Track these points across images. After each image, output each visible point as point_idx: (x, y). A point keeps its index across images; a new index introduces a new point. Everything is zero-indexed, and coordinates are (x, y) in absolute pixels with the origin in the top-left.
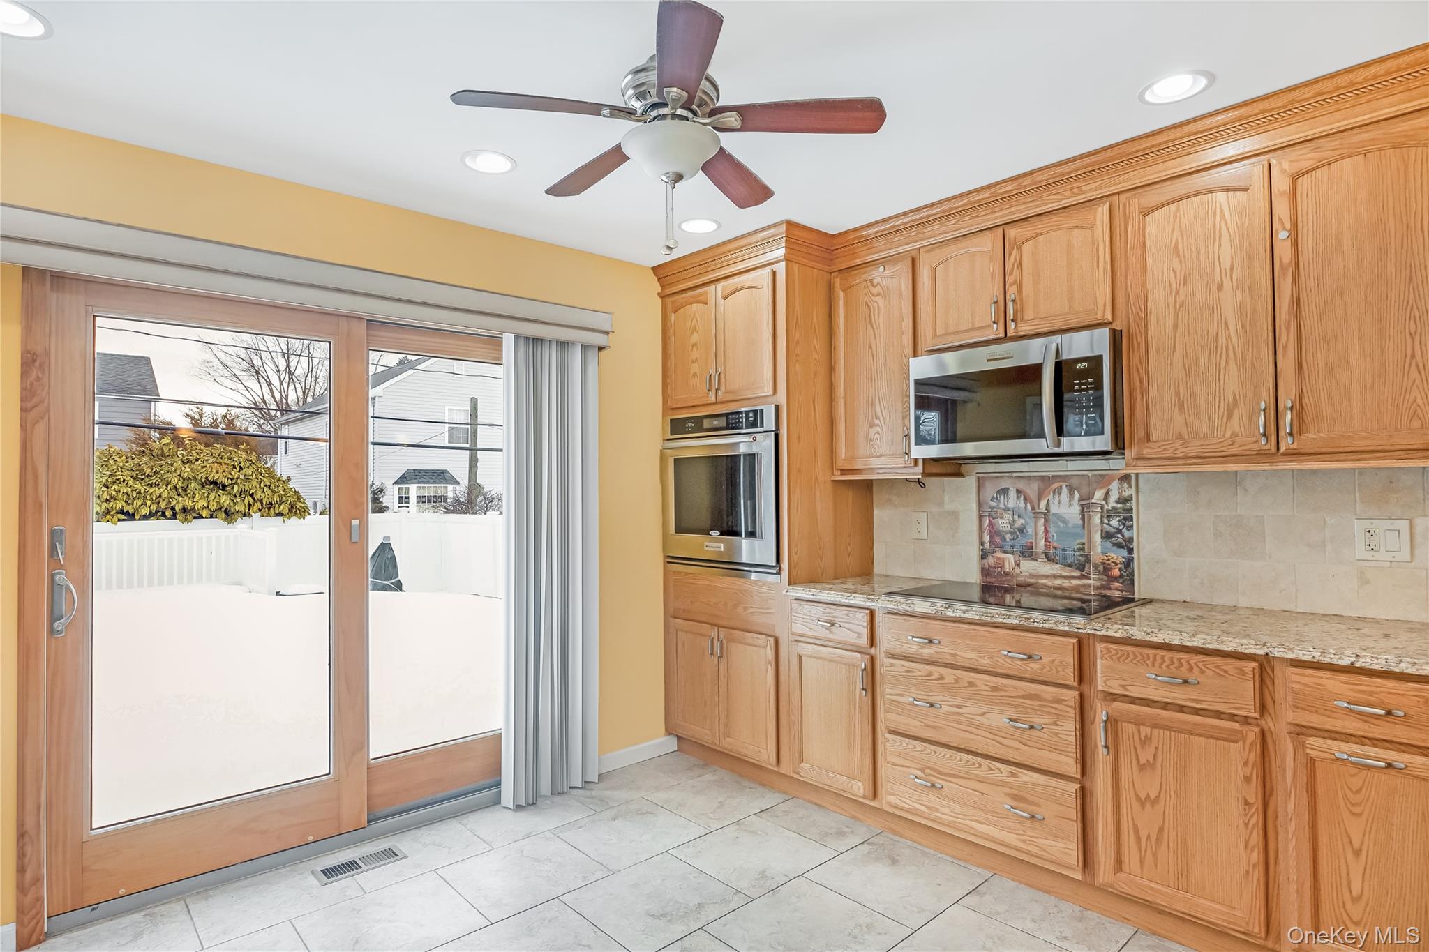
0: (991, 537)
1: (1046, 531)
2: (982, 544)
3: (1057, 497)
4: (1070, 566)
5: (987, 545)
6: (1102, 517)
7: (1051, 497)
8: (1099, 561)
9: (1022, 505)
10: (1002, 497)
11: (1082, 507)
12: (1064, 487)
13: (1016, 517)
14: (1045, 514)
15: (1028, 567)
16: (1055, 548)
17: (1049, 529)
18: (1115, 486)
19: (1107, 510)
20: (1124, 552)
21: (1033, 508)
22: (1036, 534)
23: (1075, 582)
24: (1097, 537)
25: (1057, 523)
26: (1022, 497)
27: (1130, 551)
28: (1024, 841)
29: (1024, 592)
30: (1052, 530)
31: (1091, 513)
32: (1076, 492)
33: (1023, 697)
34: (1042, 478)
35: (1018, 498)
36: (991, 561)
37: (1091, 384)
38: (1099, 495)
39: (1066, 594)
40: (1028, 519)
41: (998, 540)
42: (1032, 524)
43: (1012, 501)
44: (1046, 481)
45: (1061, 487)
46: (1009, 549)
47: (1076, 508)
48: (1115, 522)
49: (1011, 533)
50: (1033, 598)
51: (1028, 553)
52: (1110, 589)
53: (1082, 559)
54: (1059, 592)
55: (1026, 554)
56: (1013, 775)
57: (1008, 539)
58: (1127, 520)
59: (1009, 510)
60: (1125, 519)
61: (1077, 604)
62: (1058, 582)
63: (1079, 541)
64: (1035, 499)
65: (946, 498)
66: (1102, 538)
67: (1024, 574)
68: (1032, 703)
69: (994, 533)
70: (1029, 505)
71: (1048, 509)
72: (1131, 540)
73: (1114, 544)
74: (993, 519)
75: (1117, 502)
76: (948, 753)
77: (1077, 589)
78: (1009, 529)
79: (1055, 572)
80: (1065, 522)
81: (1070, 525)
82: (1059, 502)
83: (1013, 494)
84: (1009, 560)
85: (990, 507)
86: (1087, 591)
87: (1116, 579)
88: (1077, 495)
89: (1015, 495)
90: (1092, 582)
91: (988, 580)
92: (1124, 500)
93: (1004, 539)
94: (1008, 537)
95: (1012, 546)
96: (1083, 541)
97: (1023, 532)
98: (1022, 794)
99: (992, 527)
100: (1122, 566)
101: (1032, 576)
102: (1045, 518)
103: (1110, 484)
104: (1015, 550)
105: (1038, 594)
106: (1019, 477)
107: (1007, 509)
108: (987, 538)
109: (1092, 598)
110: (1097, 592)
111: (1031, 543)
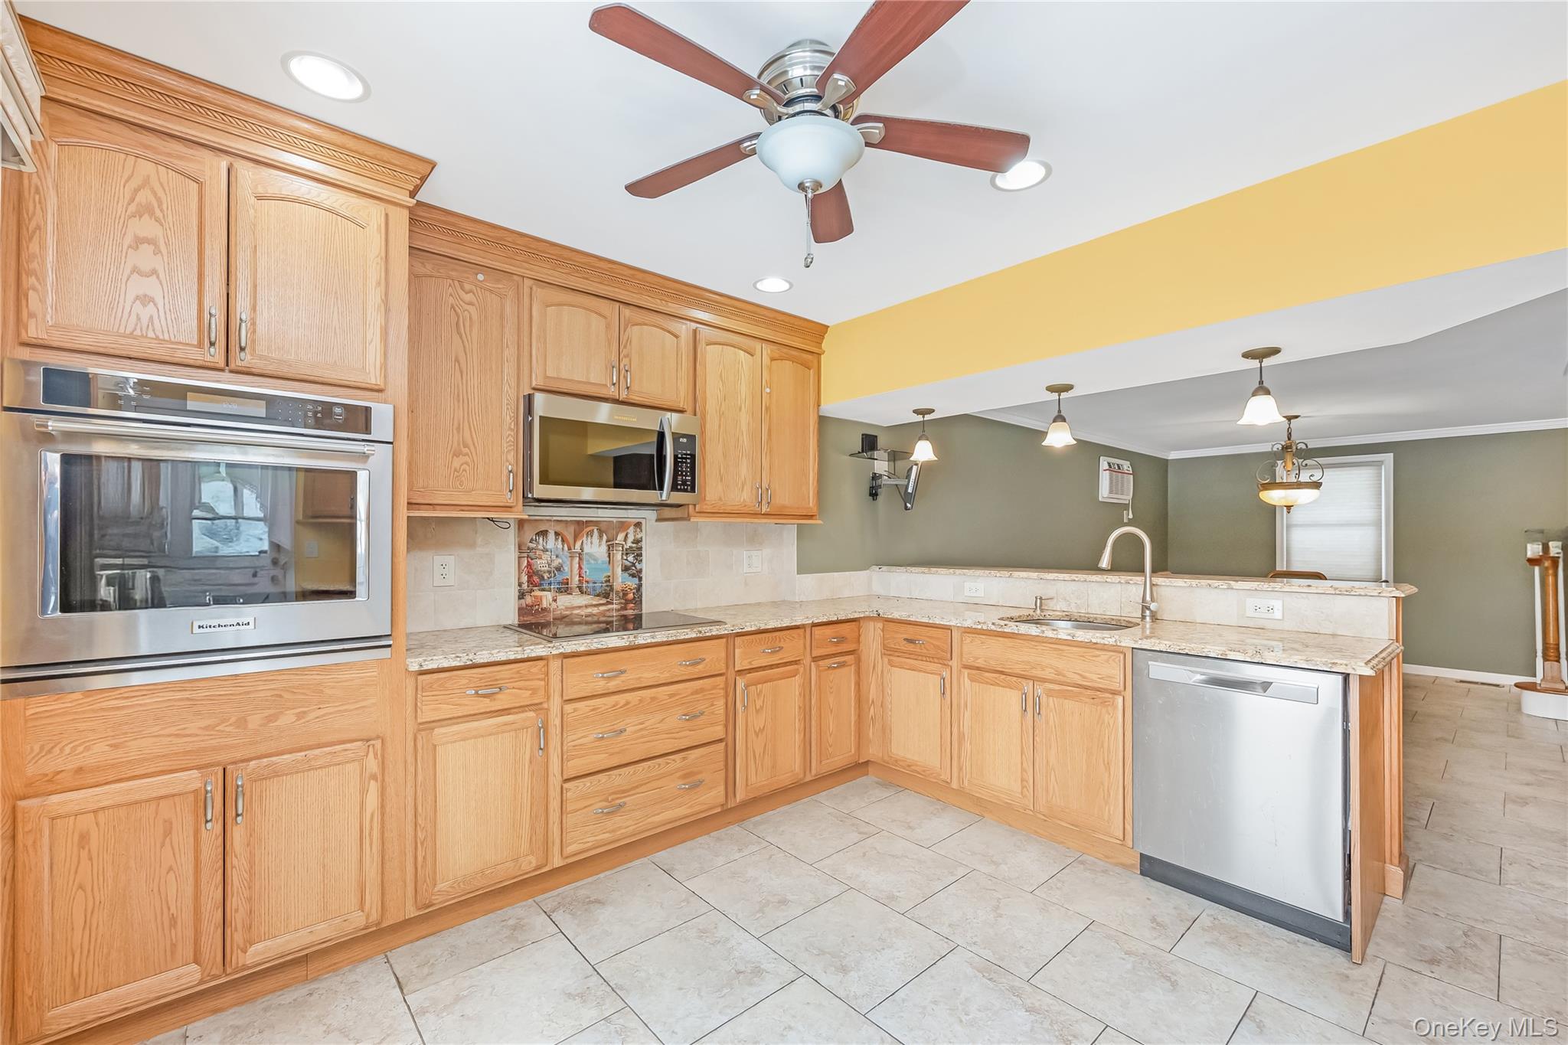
0: (530, 577)
1: (580, 568)
2: (520, 585)
3: (589, 538)
4: (598, 595)
5: (525, 586)
6: (622, 554)
7: (585, 539)
8: (619, 589)
9: (560, 546)
10: (541, 539)
11: (609, 546)
12: (595, 530)
13: (554, 557)
14: (580, 554)
15: (564, 601)
16: (587, 582)
17: (582, 566)
18: (631, 530)
19: (626, 549)
20: (636, 580)
21: (569, 549)
22: (571, 571)
23: (602, 608)
24: (619, 570)
25: (588, 561)
26: (560, 538)
27: (640, 579)
28: (690, 807)
29: (561, 624)
30: (585, 567)
31: (615, 552)
32: (604, 535)
33: (692, 694)
34: (578, 522)
35: (556, 539)
36: (529, 600)
37: (689, 455)
38: (621, 537)
39: (596, 619)
40: (565, 559)
41: (536, 579)
42: (568, 563)
43: (551, 542)
44: (581, 526)
45: (593, 530)
46: (547, 587)
47: (604, 548)
48: (631, 558)
49: (549, 572)
50: (567, 629)
51: (565, 588)
52: (626, 609)
53: (608, 589)
54: (590, 619)
55: (562, 590)
56: (684, 759)
57: (546, 578)
58: (639, 556)
59: (547, 551)
60: (638, 555)
61: (603, 626)
62: (589, 610)
63: (605, 574)
64: (571, 539)
65: (479, 541)
66: (622, 571)
67: (560, 608)
68: (698, 696)
69: (532, 573)
70: (566, 546)
71: (582, 549)
72: (640, 571)
73: (630, 575)
74: (532, 559)
75: (633, 543)
76: (631, 769)
77: (603, 614)
78: (547, 569)
79: (584, 603)
80: (596, 560)
81: (599, 562)
82: (591, 543)
83: (551, 536)
84: (546, 598)
85: (529, 548)
86: (610, 614)
87: (631, 601)
88: (605, 537)
89: (554, 537)
90: (615, 606)
91: (525, 619)
92: (637, 541)
93: (542, 578)
94: (546, 576)
95: (550, 584)
96: (609, 574)
97: (560, 570)
98: (688, 771)
99: (531, 568)
100: (635, 591)
101: (567, 608)
102: (579, 557)
103: (628, 529)
104: (552, 587)
105: (573, 623)
106: (558, 521)
107: (545, 550)
108: (525, 579)
109: (615, 619)
110: (618, 614)
111: (567, 579)
